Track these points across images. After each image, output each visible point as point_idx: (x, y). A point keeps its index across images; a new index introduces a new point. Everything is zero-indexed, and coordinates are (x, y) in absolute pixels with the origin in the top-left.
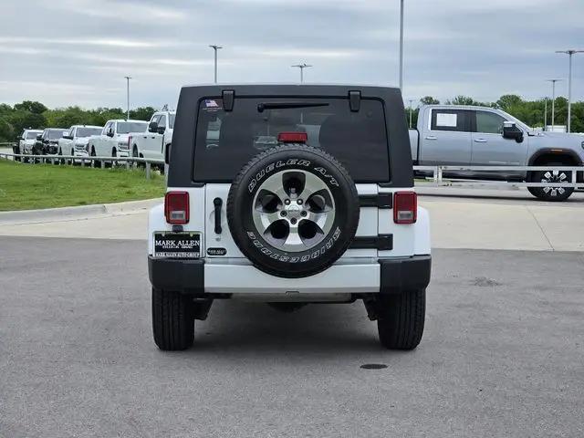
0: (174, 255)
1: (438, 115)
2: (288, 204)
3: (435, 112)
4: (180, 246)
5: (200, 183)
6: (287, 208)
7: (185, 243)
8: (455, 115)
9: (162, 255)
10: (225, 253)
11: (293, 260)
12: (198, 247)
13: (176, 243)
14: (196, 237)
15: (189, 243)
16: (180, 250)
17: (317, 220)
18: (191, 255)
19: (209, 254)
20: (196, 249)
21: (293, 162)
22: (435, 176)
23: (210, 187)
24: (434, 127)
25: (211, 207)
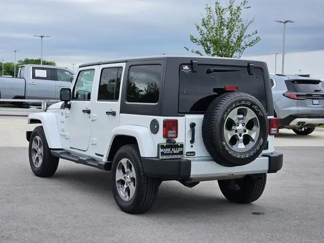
0: (170, 157)
1: (36, 70)
2: (238, 126)
3: (34, 69)
4: (173, 152)
5: (182, 114)
6: (238, 128)
7: (175, 150)
8: (46, 71)
9: (165, 157)
10: (194, 155)
11: (243, 157)
12: (183, 151)
13: (171, 150)
14: (182, 146)
15: (178, 149)
16: (173, 154)
17: (251, 134)
18: (179, 156)
19: (187, 155)
20: (181, 153)
21: (243, 103)
22: (43, 106)
23: (188, 116)
24: (34, 77)
25: (189, 128)
